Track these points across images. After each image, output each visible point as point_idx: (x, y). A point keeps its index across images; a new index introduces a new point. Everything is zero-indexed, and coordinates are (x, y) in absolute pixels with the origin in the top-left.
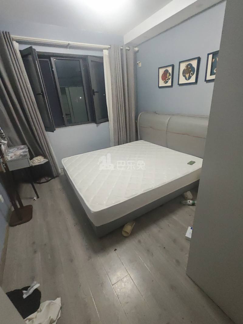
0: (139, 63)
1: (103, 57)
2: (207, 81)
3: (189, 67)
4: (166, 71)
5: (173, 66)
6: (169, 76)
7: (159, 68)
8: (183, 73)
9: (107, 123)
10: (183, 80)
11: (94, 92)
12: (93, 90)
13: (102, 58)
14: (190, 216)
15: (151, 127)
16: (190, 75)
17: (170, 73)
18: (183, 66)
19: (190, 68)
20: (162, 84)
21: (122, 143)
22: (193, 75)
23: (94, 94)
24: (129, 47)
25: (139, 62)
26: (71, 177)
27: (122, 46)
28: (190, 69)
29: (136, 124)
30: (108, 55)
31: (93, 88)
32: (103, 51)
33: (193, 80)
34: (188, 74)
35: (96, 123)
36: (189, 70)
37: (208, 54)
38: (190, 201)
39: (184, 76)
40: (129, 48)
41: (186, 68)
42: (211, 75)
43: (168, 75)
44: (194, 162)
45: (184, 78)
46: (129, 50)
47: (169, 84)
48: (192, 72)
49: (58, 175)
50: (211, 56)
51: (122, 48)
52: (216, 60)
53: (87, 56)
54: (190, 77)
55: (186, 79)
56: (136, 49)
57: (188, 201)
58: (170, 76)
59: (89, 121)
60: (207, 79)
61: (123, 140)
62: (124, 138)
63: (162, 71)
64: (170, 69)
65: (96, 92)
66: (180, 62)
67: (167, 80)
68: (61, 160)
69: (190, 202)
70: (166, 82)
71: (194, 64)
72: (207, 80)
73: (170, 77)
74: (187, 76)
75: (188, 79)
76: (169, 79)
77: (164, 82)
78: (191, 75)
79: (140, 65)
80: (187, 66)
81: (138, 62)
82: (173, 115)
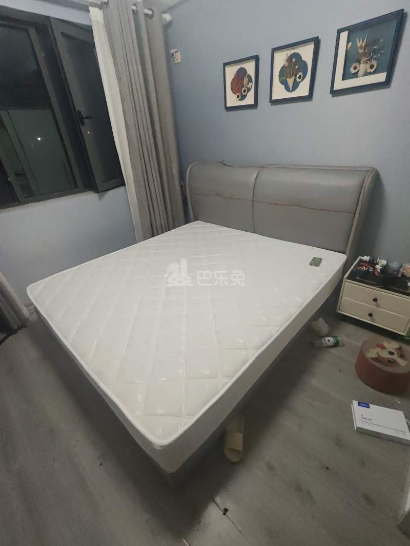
0: (176, 52)
1: (91, 26)
2: (335, 93)
3: (294, 60)
4: (242, 73)
5: (256, 59)
6: (248, 84)
7: (225, 65)
8: (280, 76)
9: (121, 189)
10: (280, 92)
11: (81, 119)
12: (79, 112)
13: (88, 30)
14: (340, 371)
15: (218, 195)
16: (295, 79)
17: (249, 77)
18: (281, 59)
19: (296, 63)
20: (232, 100)
21: (160, 231)
22: (302, 80)
23: (83, 124)
24: (150, 9)
25: (175, 50)
26: (65, 338)
27: (135, 5)
28: (297, 67)
29: (182, 187)
30: (103, 22)
31: (77, 109)
32: (88, 11)
33: (303, 90)
34: (293, 78)
35: (96, 190)
36: (295, 67)
37: (340, 31)
38: (329, 338)
39: (284, 82)
40: (150, 12)
41: (287, 64)
42: (343, 79)
43: (246, 80)
44: (320, 260)
45: (283, 86)
46: (151, 17)
47: (250, 100)
48: (300, 73)
49: (23, 324)
50: (344, 36)
51: (134, 8)
52: (354, 44)
53: (48, 18)
54: (296, 86)
55: (287, 88)
56: (167, 17)
57: (327, 339)
58: (250, 84)
59: (76, 186)
60: (337, 87)
61: (161, 225)
62: (162, 221)
63: (231, 72)
64: (250, 67)
65: (87, 118)
66: (274, 50)
67: (245, 91)
68: (26, 290)
69: (331, 342)
70: (243, 97)
71: (306, 53)
72: (334, 89)
73: (252, 85)
74: (290, 81)
75: (291, 88)
76: (249, 90)
77: (238, 97)
78: (298, 80)
79: (178, 58)
80: (290, 59)
81: (172, 51)
82: (263, 167)
